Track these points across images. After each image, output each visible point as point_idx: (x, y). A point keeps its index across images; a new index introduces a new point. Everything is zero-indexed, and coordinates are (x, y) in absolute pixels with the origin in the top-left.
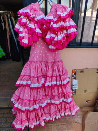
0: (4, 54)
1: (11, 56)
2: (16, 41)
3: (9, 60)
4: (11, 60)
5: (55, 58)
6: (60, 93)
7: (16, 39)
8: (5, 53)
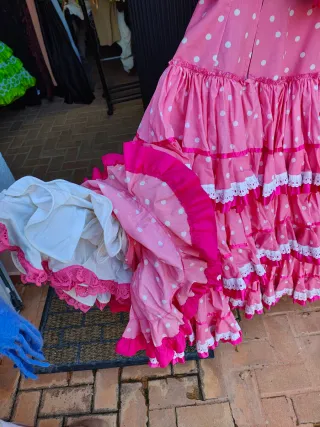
0: (31, 81)
1: (55, 84)
2: (62, 15)
3: (51, 100)
4: (60, 101)
5: (303, 55)
6: (283, 222)
7: (62, 8)
8: (32, 74)
